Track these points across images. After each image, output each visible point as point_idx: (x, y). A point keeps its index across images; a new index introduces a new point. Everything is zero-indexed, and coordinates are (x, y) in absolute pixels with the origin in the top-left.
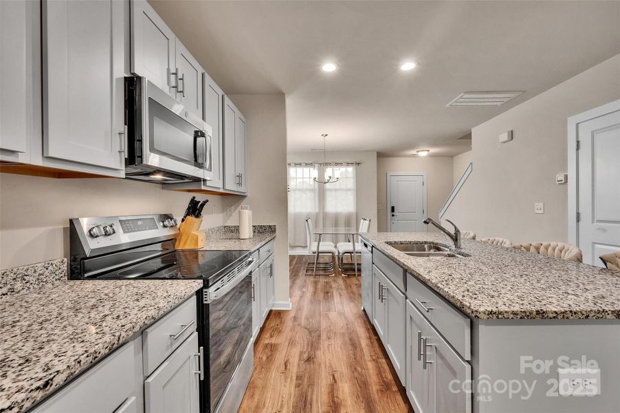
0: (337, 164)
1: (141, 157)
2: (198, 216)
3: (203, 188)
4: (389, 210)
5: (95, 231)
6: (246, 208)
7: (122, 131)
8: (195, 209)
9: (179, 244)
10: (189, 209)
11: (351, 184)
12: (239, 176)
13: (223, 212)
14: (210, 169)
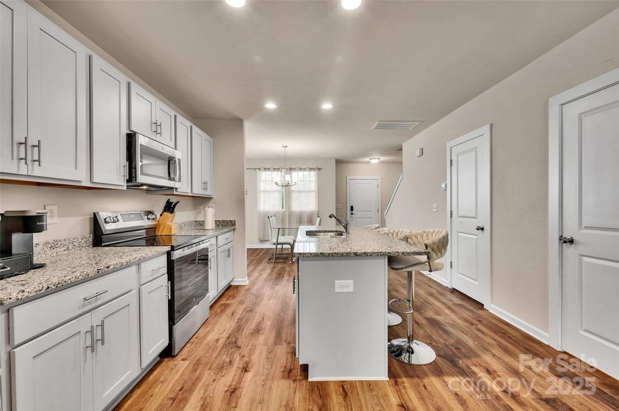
0: (301, 169)
1: (136, 177)
2: (172, 212)
3: (175, 193)
4: (349, 208)
5: (108, 219)
6: (213, 207)
7: (125, 164)
8: (170, 208)
9: (159, 231)
10: (165, 207)
11: (313, 186)
12: (205, 183)
13: (194, 210)
14: (180, 180)
